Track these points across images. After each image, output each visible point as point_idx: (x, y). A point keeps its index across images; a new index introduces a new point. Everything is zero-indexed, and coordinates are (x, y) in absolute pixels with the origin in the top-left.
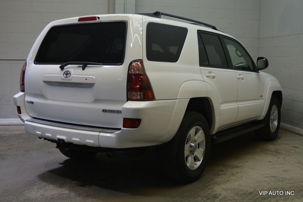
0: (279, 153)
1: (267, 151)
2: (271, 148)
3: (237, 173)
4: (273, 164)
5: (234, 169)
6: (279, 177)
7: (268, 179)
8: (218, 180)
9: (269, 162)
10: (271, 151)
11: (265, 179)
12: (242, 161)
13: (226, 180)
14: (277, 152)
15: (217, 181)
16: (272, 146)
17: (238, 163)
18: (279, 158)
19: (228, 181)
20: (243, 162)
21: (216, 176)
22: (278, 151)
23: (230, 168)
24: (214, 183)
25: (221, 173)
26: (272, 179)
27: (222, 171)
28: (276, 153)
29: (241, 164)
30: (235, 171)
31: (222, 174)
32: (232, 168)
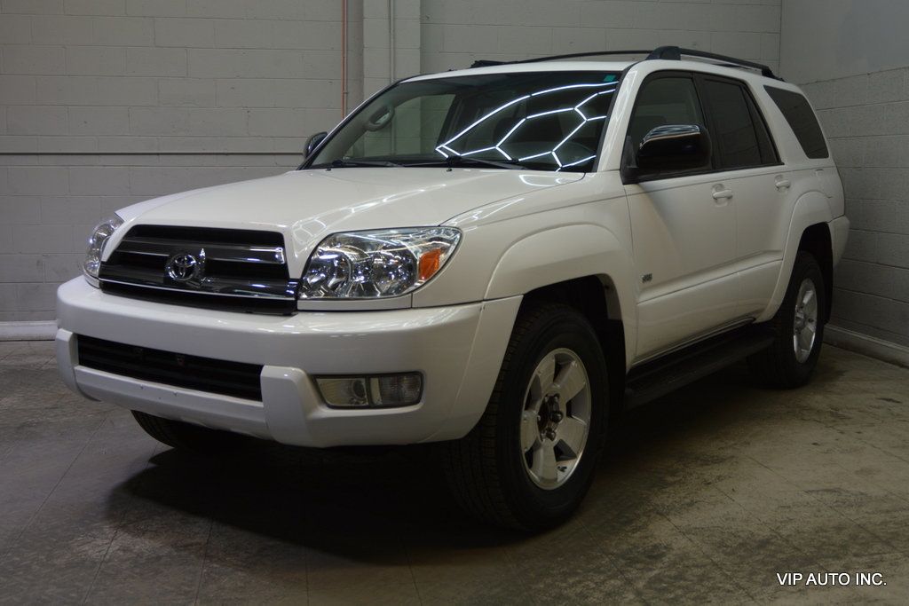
0: (843, 418)
1: (805, 412)
2: (817, 402)
3: (719, 478)
4: (827, 452)
5: (710, 467)
6: (847, 492)
7: (813, 499)
8: (662, 499)
9: (814, 444)
10: (819, 412)
11: (806, 497)
12: (732, 442)
13: (688, 501)
14: (837, 416)
15: (658, 505)
16: (818, 398)
17: (723, 448)
18: (842, 433)
19: (691, 504)
20: (736, 444)
21: (656, 489)
22: (840, 413)
23: (699, 462)
24: (650, 511)
25: (670, 479)
26: (827, 496)
27: (673, 474)
28: (833, 419)
29: (729, 452)
30: (712, 472)
31: (675, 483)
32: (702, 465)
